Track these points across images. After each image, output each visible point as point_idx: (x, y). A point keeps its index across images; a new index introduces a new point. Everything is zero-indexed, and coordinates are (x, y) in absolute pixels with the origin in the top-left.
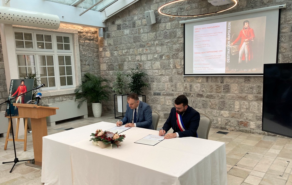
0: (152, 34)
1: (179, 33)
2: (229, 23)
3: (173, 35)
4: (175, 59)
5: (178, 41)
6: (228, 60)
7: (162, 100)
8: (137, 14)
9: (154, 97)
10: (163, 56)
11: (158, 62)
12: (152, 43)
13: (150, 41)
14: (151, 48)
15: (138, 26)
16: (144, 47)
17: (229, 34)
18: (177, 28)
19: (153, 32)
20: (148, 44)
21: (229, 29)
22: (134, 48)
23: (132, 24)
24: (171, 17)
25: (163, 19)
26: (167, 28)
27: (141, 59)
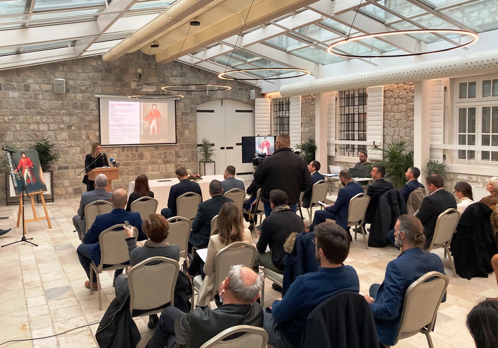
0: (57, 103)
1: (93, 105)
2: (142, 104)
3: (84, 106)
4: (88, 130)
5: (91, 113)
6: (142, 132)
7: (71, 174)
8: (33, 77)
9: (59, 171)
10: (72, 126)
11: (65, 133)
12: (57, 111)
13: (54, 109)
14: (55, 117)
15: (33, 91)
16: (44, 115)
17: (141, 112)
18: (90, 100)
19: (58, 100)
20: (50, 112)
21: (142, 109)
22: (27, 115)
23: (23, 87)
24: (83, 89)
25: (72, 89)
26: (78, 99)
27: (38, 128)
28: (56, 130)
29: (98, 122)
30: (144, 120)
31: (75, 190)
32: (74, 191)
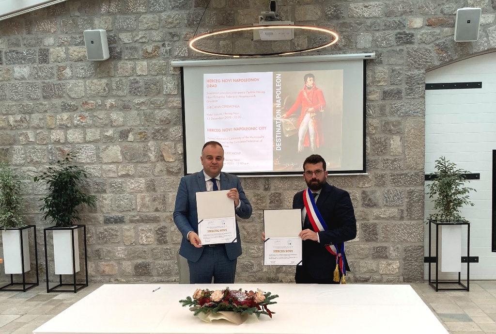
0: (98, 83)
1: (170, 85)
2: (279, 75)
3: (151, 88)
4: (160, 142)
5: (166, 102)
6: (279, 145)
7: (128, 234)
8: (54, 32)
9: (106, 227)
10: (129, 132)
11: (115, 147)
12: (99, 102)
13: (93, 97)
14: (95, 114)
15: (55, 61)
16: (75, 110)
17: (278, 97)
18: (165, 74)
19: (101, 78)
20: (86, 103)
21: (278, 87)
22: (46, 111)
23: (37, 54)
24: (150, 50)
25: (126, 52)
26: (139, 73)
27: (66, 138)
28: (99, 140)
29: (181, 123)
30: (285, 115)
31: (137, 267)
32: (135, 269)
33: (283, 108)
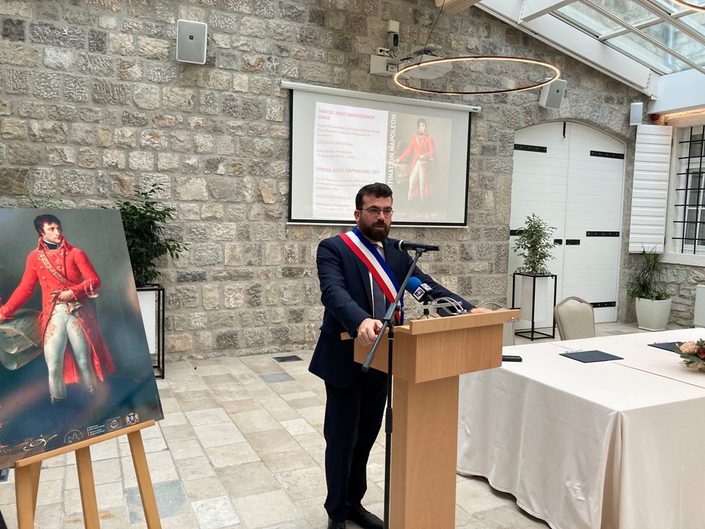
0: (181, 93)
1: (275, 109)
2: (393, 116)
3: (251, 110)
4: (259, 178)
5: (269, 129)
7: (210, 295)
8: (117, 11)
9: (179, 287)
10: (219, 162)
11: (199, 181)
12: (181, 119)
13: (171, 111)
14: (173, 134)
15: (116, 53)
16: (143, 125)
17: (392, 139)
18: (269, 95)
19: (184, 87)
20: (161, 117)
21: (393, 129)
22: (97, 121)
23: (86, 37)
24: (253, 62)
25: (221, 58)
26: (237, 88)
27: (127, 163)
28: (177, 169)
29: (287, 157)
30: (398, 160)
31: (220, 338)
32: (217, 341)
33: (396, 152)
